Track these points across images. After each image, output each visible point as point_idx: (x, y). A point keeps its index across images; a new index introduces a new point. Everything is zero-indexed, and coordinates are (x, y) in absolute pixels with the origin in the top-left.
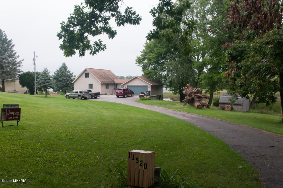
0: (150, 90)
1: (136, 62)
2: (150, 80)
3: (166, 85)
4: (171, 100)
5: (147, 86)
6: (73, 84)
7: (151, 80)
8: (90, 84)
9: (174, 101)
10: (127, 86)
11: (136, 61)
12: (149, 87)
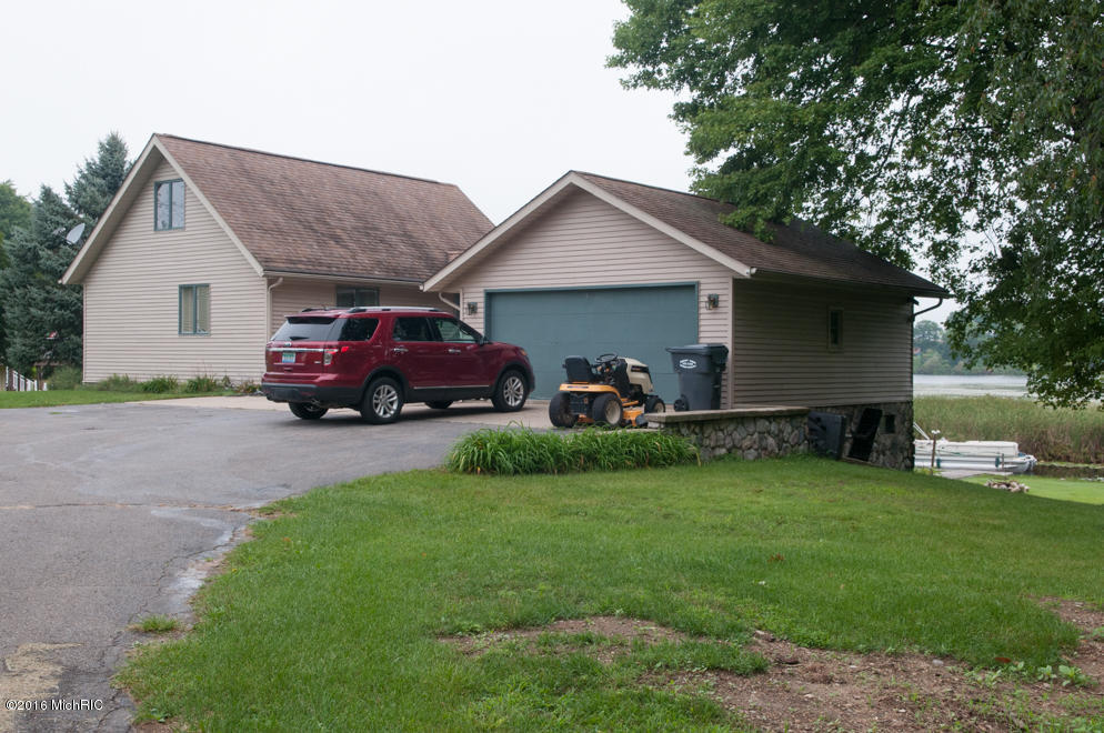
0: (727, 340)
1: (617, 52)
2: (746, 229)
3: (960, 296)
4: (1023, 450)
5: (691, 288)
6: (78, 287)
7: (760, 225)
8: (186, 290)
9: (1054, 457)
10: (491, 296)
11: (620, 41)
12: (714, 302)
